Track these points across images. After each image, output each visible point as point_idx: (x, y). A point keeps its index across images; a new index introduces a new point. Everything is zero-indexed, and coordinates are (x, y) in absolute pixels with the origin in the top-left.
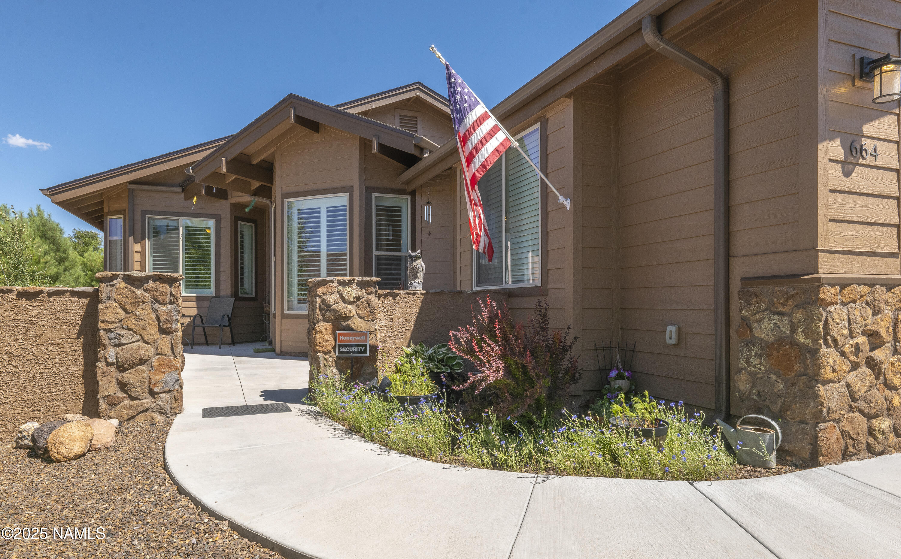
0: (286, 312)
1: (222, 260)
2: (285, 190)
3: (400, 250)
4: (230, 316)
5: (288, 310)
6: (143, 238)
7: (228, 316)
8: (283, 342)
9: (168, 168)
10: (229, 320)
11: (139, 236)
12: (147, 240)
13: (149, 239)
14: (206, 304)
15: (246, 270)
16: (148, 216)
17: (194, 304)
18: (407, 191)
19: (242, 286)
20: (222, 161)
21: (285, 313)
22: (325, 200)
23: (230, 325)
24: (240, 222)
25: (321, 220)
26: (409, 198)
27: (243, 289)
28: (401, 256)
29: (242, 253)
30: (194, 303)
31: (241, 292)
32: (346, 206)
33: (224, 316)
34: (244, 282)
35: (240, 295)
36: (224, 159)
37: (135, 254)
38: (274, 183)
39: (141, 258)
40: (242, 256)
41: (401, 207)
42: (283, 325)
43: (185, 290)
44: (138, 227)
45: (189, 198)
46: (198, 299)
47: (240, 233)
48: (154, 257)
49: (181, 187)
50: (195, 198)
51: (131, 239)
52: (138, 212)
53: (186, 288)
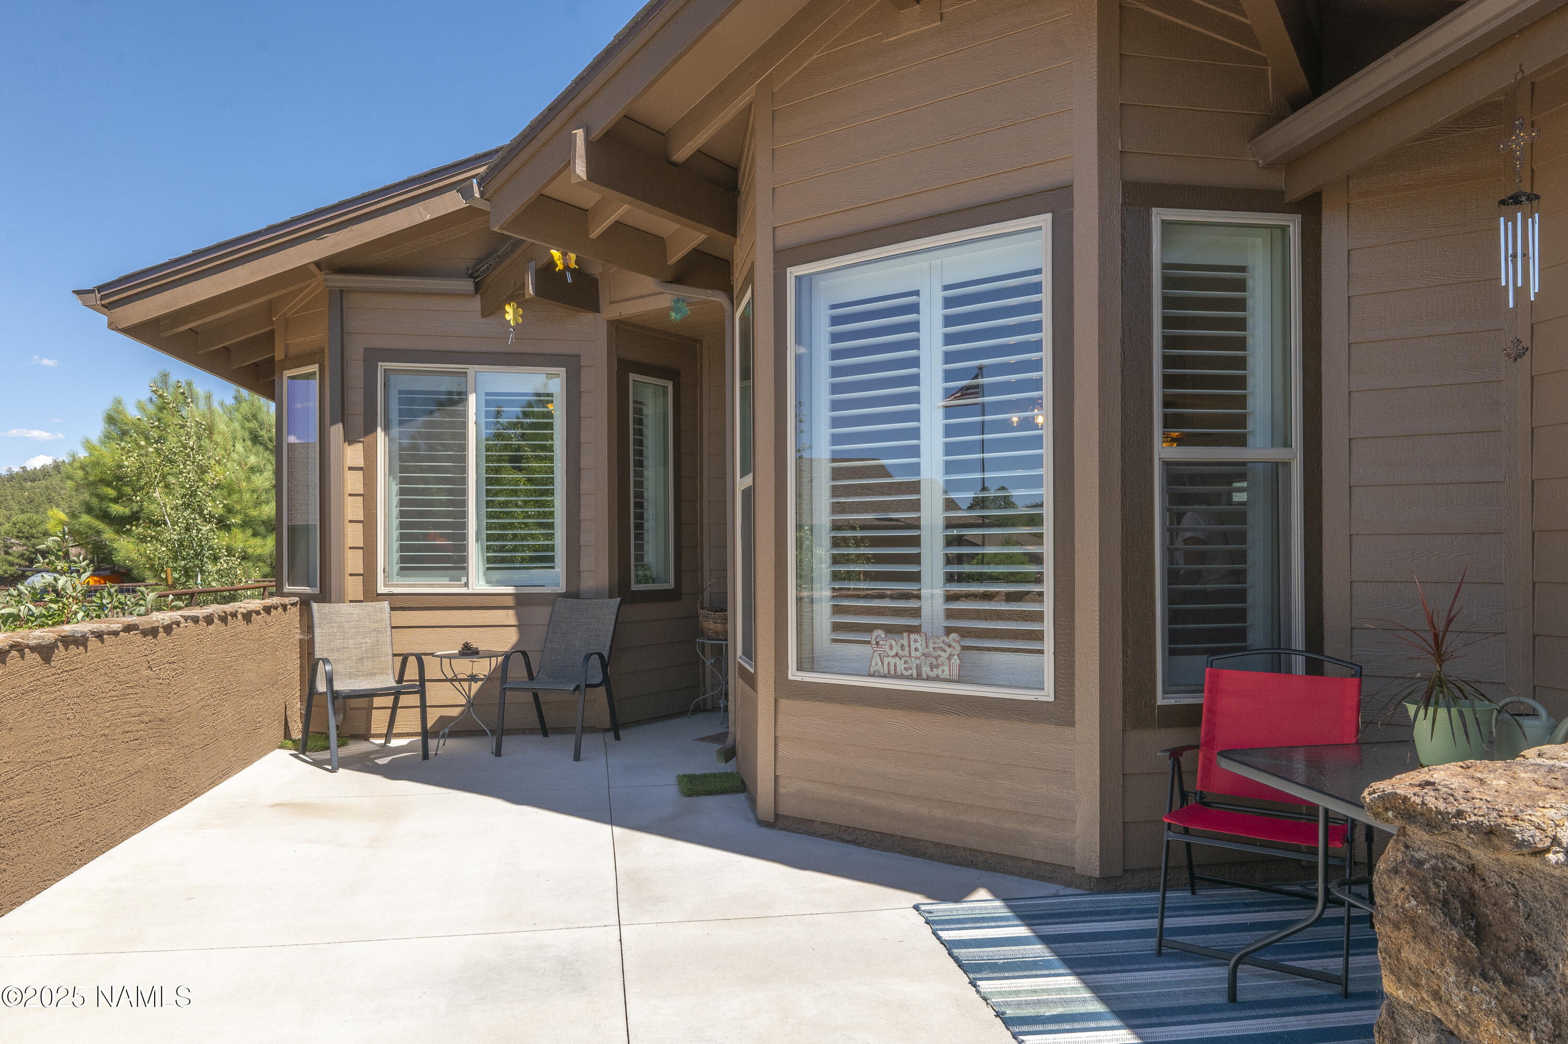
0: (794, 674)
1: (586, 486)
2: (787, 237)
3: (1241, 441)
4: (606, 655)
5: (800, 668)
6: (370, 429)
7: (601, 656)
8: (783, 782)
9: (428, 217)
10: (604, 666)
11: (358, 422)
12: (380, 434)
13: (386, 429)
14: (541, 614)
15: (650, 512)
16: (382, 366)
17: (509, 617)
18: (1289, 198)
19: (640, 558)
20: (572, 140)
21: (790, 677)
22: (935, 259)
23: (606, 681)
24: (633, 377)
25: (924, 336)
26: (1294, 224)
27: (642, 566)
28: (1244, 464)
29: (640, 464)
30: (511, 612)
31: (637, 576)
32: (1038, 271)
33: (588, 657)
34: (646, 548)
35: (635, 587)
36: (580, 133)
37: (349, 475)
38: (742, 229)
39: (365, 484)
40: (639, 474)
41: (1243, 269)
42: (781, 717)
43: (485, 574)
44: (356, 398)
45: (493, 309)
46: (522, 602)
47: (634, 408)
48: (403, 481)
49: (470, 276)
50: (509, 309)
51: (337, 431)
52: (356, 354)
53: (488, 569)
